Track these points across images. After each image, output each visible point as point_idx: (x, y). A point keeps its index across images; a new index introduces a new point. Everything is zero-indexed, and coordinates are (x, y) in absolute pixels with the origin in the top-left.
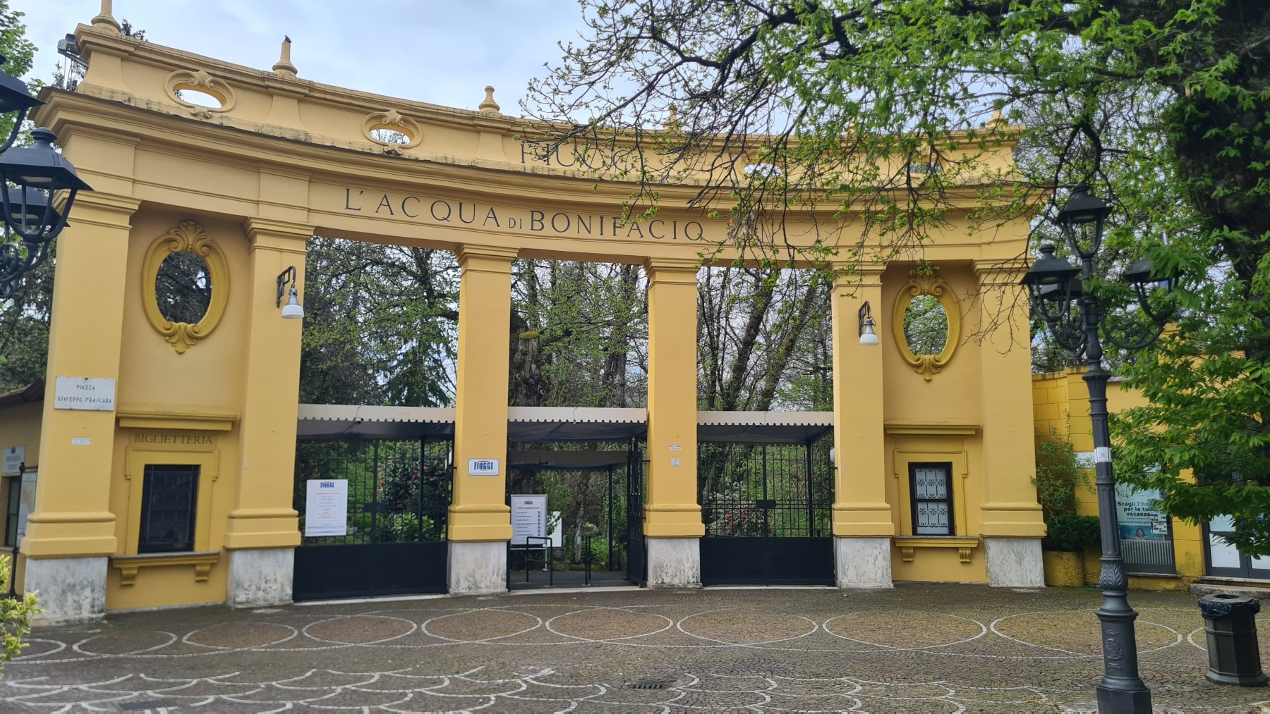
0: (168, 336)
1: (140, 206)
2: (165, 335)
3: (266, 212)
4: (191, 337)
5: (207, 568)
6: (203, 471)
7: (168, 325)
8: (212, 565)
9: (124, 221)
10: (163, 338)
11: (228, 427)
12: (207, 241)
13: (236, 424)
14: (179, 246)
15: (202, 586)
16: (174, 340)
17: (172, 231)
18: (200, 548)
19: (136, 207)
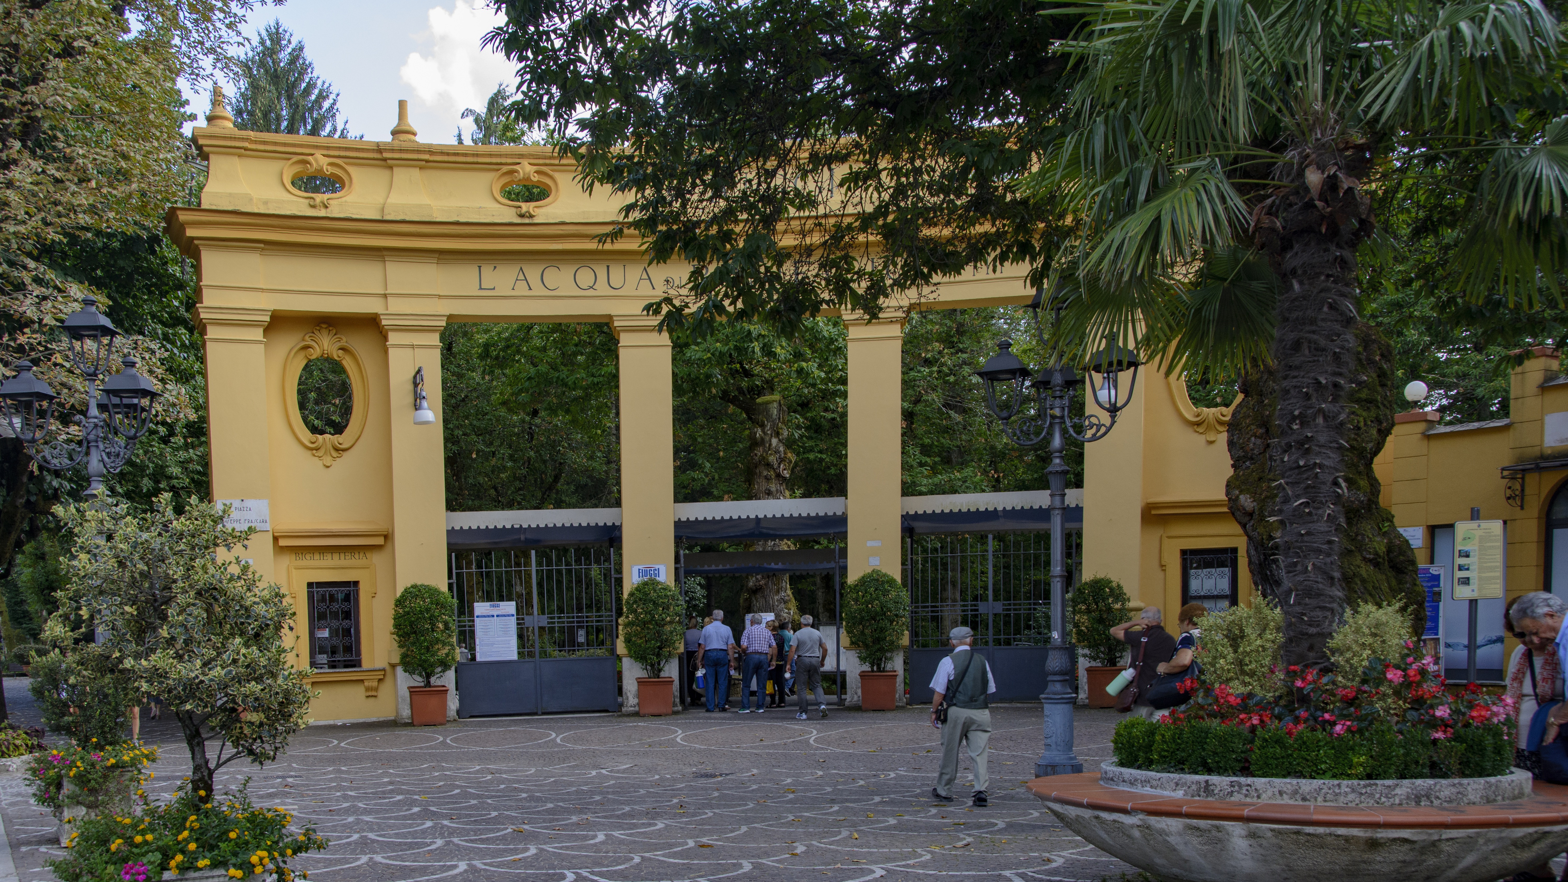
0: (314, 449)
1: (271, 317)
2: (311, 449)
3: (396, 306)
4: (337, 450)
5: (375, 684)
6: (362, 586)
7: (313, 437)
8: (380, 680)
9: (257, 334)
10: (310, 452)
11: (380, 541)
12: (343, 343)
13: (388, 537)
14: (315, 353)
15: (372, 700)
16: (320, 453)
17: (307, 337)
18: (366, 664)
19: (268, 319)
